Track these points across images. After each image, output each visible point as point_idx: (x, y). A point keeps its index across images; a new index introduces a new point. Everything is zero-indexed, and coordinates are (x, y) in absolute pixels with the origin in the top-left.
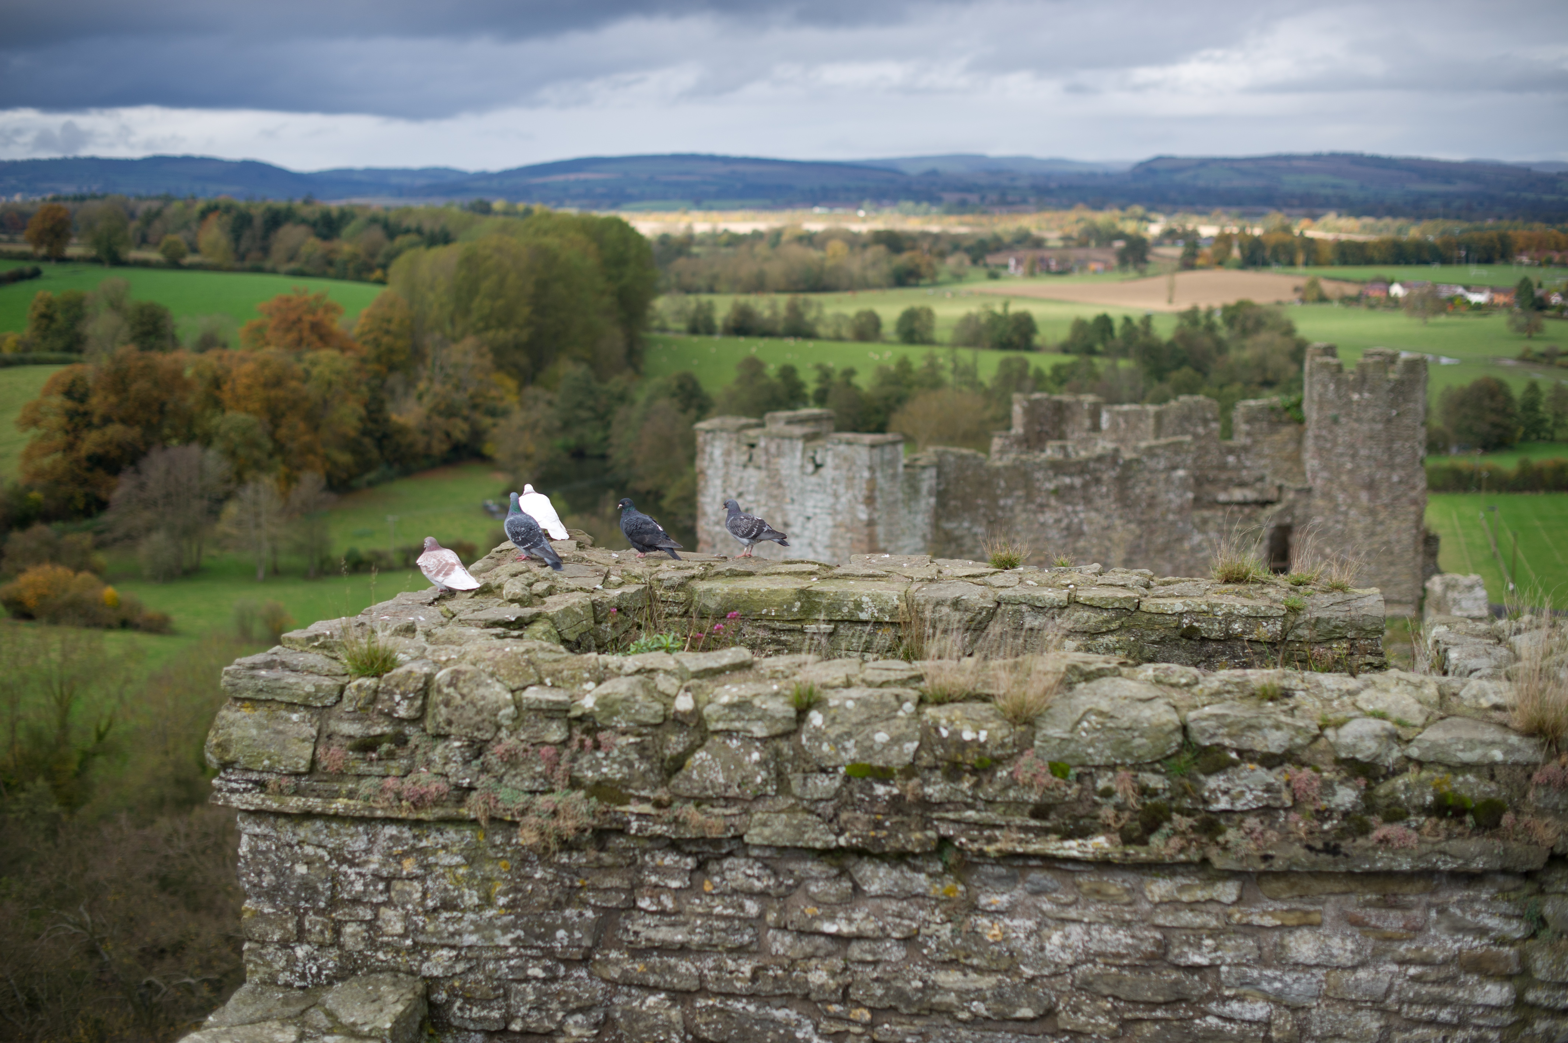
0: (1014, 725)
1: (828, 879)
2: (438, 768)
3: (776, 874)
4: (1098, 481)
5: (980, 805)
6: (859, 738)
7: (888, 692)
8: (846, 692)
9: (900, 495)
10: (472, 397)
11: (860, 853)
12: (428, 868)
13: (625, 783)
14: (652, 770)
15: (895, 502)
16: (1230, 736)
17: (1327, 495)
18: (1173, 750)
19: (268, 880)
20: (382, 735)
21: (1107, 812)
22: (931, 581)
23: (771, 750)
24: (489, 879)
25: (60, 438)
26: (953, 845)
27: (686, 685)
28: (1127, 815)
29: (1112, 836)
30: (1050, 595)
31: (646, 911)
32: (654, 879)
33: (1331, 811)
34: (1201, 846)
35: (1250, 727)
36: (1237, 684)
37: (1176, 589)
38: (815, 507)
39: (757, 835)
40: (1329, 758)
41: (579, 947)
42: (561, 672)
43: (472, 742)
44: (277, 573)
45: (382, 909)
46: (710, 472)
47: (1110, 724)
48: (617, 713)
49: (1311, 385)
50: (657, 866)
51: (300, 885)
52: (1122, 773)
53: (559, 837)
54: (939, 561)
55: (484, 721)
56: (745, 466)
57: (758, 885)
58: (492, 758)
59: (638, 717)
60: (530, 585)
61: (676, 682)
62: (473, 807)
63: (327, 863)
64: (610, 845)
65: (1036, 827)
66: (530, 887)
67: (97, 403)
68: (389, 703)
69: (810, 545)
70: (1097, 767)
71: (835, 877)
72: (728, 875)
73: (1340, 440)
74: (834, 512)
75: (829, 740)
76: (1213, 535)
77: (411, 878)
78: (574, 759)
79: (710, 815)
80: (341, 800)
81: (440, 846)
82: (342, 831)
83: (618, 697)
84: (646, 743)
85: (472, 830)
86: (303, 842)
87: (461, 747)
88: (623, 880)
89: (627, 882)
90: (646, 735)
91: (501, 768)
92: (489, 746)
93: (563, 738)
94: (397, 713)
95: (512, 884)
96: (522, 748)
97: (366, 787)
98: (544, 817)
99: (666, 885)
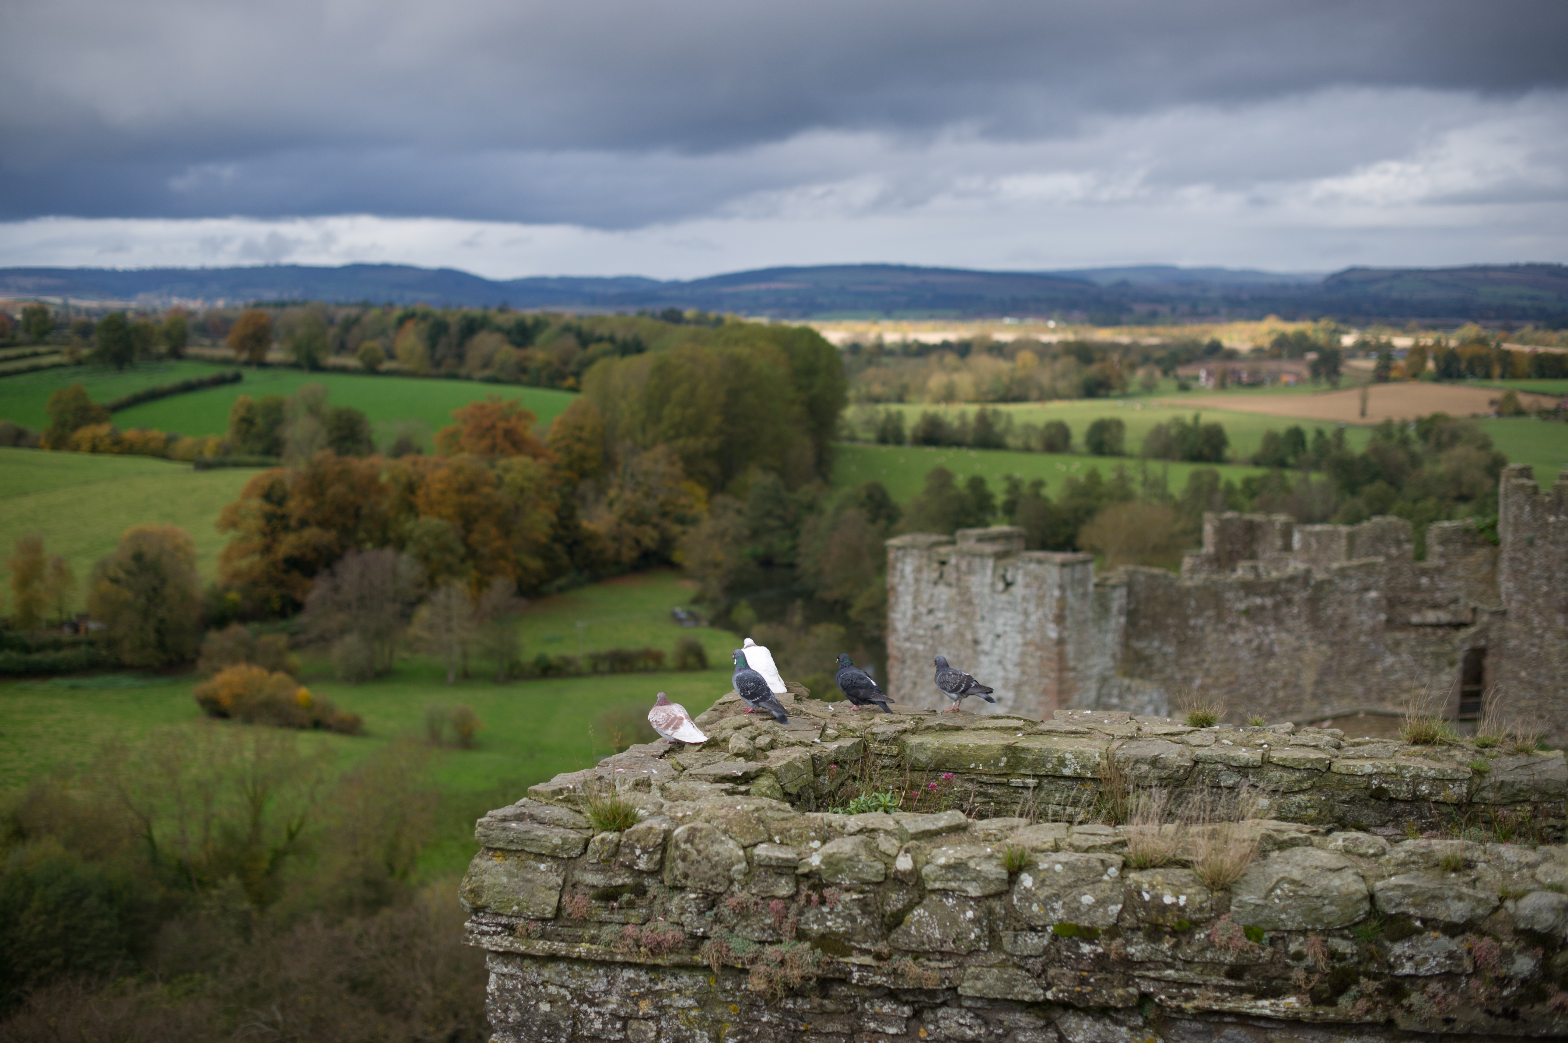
0: (1212, 891)
1: (1035, 1029)
2: (674, 918)
3: (986, 1023)
4: (1289, 602)
5: (1179, 965)
6: (1067, 900)
7: (1094, 856)
8: (1054, 856)
9: (1090, 614)
10: (662, 505)
11: (1065, 1006)
12: (662, 1009)
13: (848, 936)
14: (873, 925)
15: (1085, 621)
16: (1415, 905)
17: (1522, 618)
18: (1361, 917)
19: (514, 1016)
20: (623, 886)
21: (1298, 974)
22: (1131, 738)
23: (984, 909)
24: (719, 1021)
25: (257, 541)
26: (1153, 1001)
27: (906, 846)
28: (1317, 977)
29: (1302, 997)
30: (1245, 755)
32: (872, 1025)
33: (1511, 979)
34: (1386, 1008)
35: (1434, 898)
36: (1422, 855)
37: (1366, 750)
38: (1005, 624)
39: (969, 987)
40: (1508, 928)
42: (789, 830)
43: (707, 894)
44: (467, 677)
46: (901, 588)
47: (1302, 893)
48: (841, 871)
49: (1506, 507)
50: (876, 1013)
51: (543, 1021)
52: (1312, 938)
53: (786, 984)
54: (1137, 718)
55: (718, 875)
56: (936, 583)
57: (970, 1033)
58: (725, 909)
59: (861, 876)
60: (753, 739)
61: (897, 843)
62: (707, 955)
63: (569, 1002)
64: (833, 993)
65: (1231, 986)
66: (757, 1030)
67: (295, 506)
68: (630, 856)
69: (1000, 662)
70: (1290, 932)
71: (1042, 1028)
72: (942, 1023)
73: (1536, 563)
74: (1024, 630)
75: (1038, 901)
76: (1405, 657)
77: (647, 1018)
78: (801, 913)
79: (927, 968)
80: (583, 944)
81: (674, 989)
82: (583, 973)
83: (842, 856)
84: (868, 899)
85: (705, 976)
86: (547, 982)
87: (696, 899)
88: (844, 1025)
89: (847, 1028)
90: (868, 892)
91: (732, 920)
92: (722, 899)
93: (791, 893)
94: (637, 865)
95: (741, 1027)
96: (753, 901)
97: (607, 933)
98: (773, 966)
99: (884, 1032)
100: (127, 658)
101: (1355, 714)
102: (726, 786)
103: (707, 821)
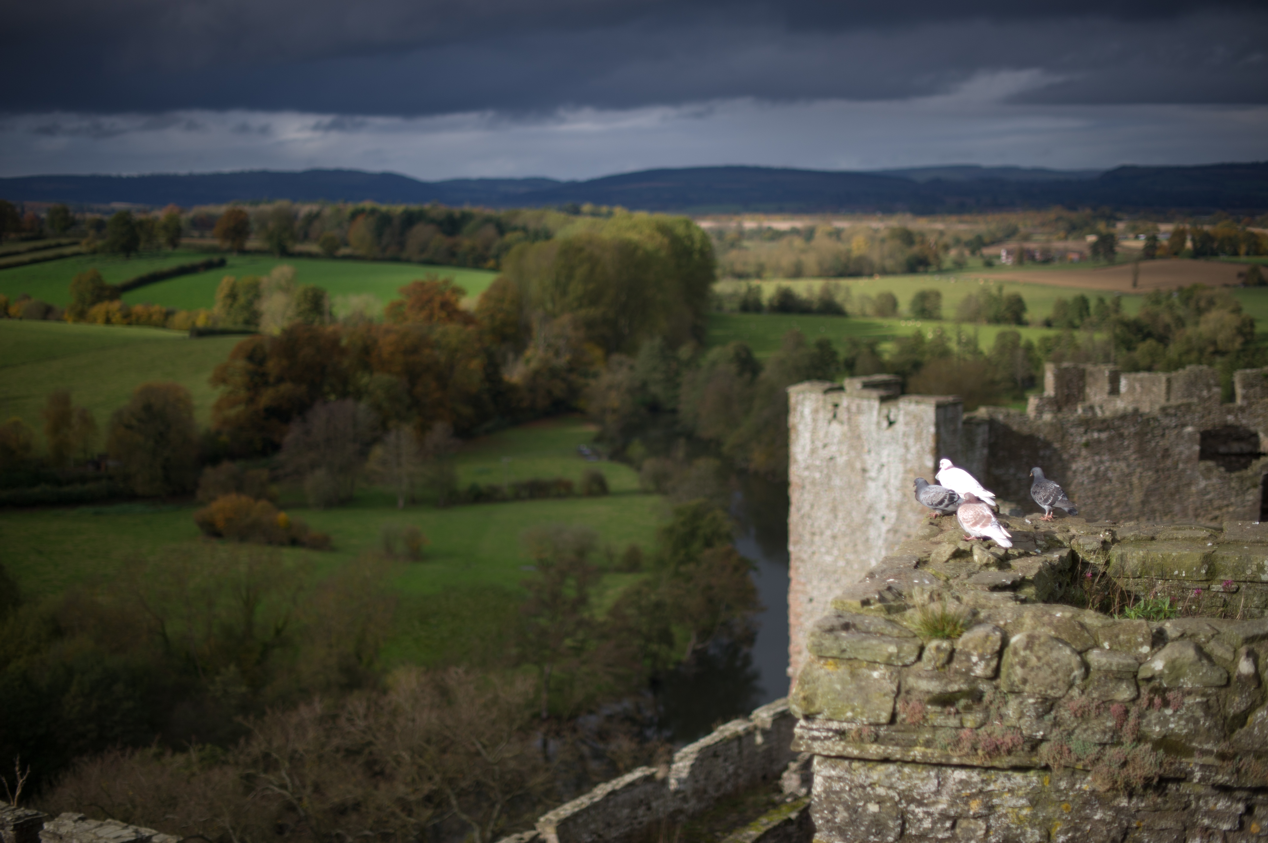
2: (1011, 722)
4: (1121, 436)
10: (569, 362)
12: (991, 808)
13: (1189, 737)
14: (1215, 726)
19: (841, 816)
20: (960, 691)
24: (1049, 820)
25: (243, 394)
32: (1206, 822)
38: (889, 455)
44: (414, 502)
46: (801, 427)
48: (1185, 675)
50: (1210, 810)
51: (872, 822)
53: (1128, 785)
55: (1058, 680)
56: (830, 422)
58: (1065, 714)
59: (1205, 680)
62: (1046, 756)
63: (897, 804)
64: (1169, 791)
66: (1088, 827)
67: (272, 366)
68: (966, 664)
74: (905, 461)
77: (976, 817)
78: (1141, 716)
80: (918, 748)
81: (1006, 790)
82: (914, 775)
83: (1185, 660)
84: (1211, 702)
85: (1039, 776)
86: (875, 784)
87: (1034, 703)
88: (1177, 822)
89: (1180, 824)
90: (1210, 695)
91: (1073, 722)
92: (1061, 702)
93: (1132, 697)
94: (973, 672)
95: (1072, 824)
96: (1094, 705)
97: (942, 737)
98: (1115, 767)
99: (1217, 828)
100: (140, 490)
102: (1009, 594)
103: (1034, 628)
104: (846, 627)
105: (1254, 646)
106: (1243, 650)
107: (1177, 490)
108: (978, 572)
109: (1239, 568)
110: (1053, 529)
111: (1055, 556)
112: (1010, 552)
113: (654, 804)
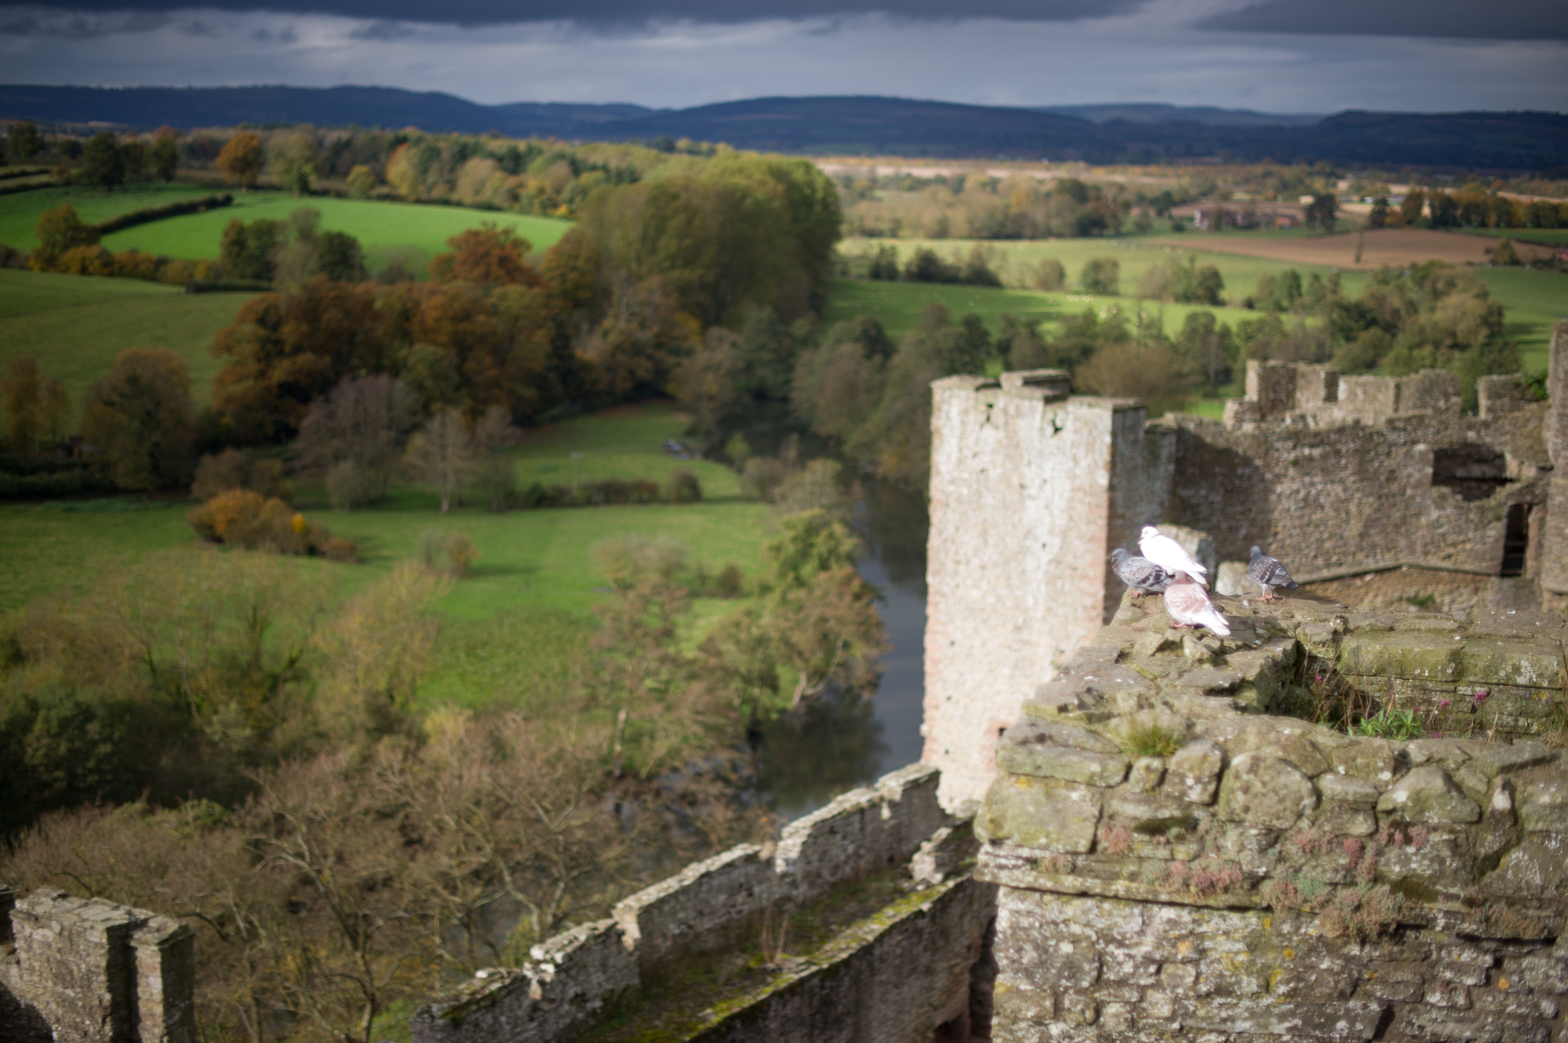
2: (1230, 856)
4: (1338, 453)
9: (1140, 461)
10: (656, 336)
12: (1202, 952)
13: (1433, 879)
14: (1463, 868)
15: (1135, 468)
19: (1029, 956)
20: (1172, 818)
24: (1269, 967)
25: (252, 366)
31: (1433, 1006)
32: (1448, 975)
38: (1053, 469)
41: (1359, 1038)
44: (461, 505)
45: (1150, 992)
46: (946, 431)
48: (1431, 808)
49: (1557, 361)
50: (1453, 962)
51: (1064, 964)
53: (1359, 929)
55: (1285, 809)
56: (982, 426)
57: (1560, 986)
58: (1292, 848)
59: (1453, 814)
62: (1268, 895)
63: (1093, 944)
64: (1407, 939)
66: (1313, 978)
67: (289, 332)
68: (1180, 787)
69: (1047, 507)
72: (1527, 975)
74: (1073, 477)
76: (1449, 511)
77: (1185, 962)
78: (1379, 853)
79: (1524, 917)
80: (1121, 882)
81: (1221, 932)
82: (1115, 912)
83: (1432, 791)
84: (1459, 840)
85: (1259, 918)
86: (1069, 920)
87: (1257, 835)
88: (1415, 975)
89: (1418, 977)
90: (1458, 832)
91: (1300, 858)
92: (1288, 835)
93: (1369, 831)
94: (1188, 796)
95: (1295, 973)
96: (1325, 839)
97: (1150, 870)
98: (1347, 911)
99: (1461, 982)
100: (121, 482)
101: (1397, 568)
102: (1227, 700)
103: (1258, 748)
104: (1041, 739)
105: (1510, 776)
106: (1498, 781)
107: (1404, 520)
108: (1190, 671)
109: (1492, 668)
110: (1275, 614)
111: (1278, 650)
112: (1226, 643)
113: (757, 890)
